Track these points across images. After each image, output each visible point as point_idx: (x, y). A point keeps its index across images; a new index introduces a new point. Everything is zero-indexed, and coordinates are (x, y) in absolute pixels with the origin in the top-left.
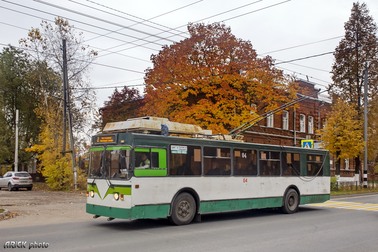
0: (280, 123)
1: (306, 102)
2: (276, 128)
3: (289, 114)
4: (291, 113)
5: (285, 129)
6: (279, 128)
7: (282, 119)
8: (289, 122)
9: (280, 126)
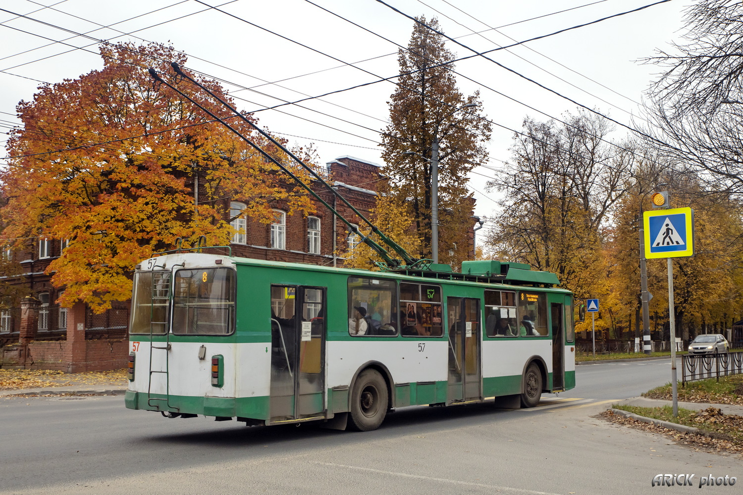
0: (301, 240)
1: (360, 200)
2: (291, 251)
3: (322, 224)
4: (326, 222)
5: (313, 253)
6: (299, 250)
7: (306, 233)
8: (322, 239)
9: (301, 246)
